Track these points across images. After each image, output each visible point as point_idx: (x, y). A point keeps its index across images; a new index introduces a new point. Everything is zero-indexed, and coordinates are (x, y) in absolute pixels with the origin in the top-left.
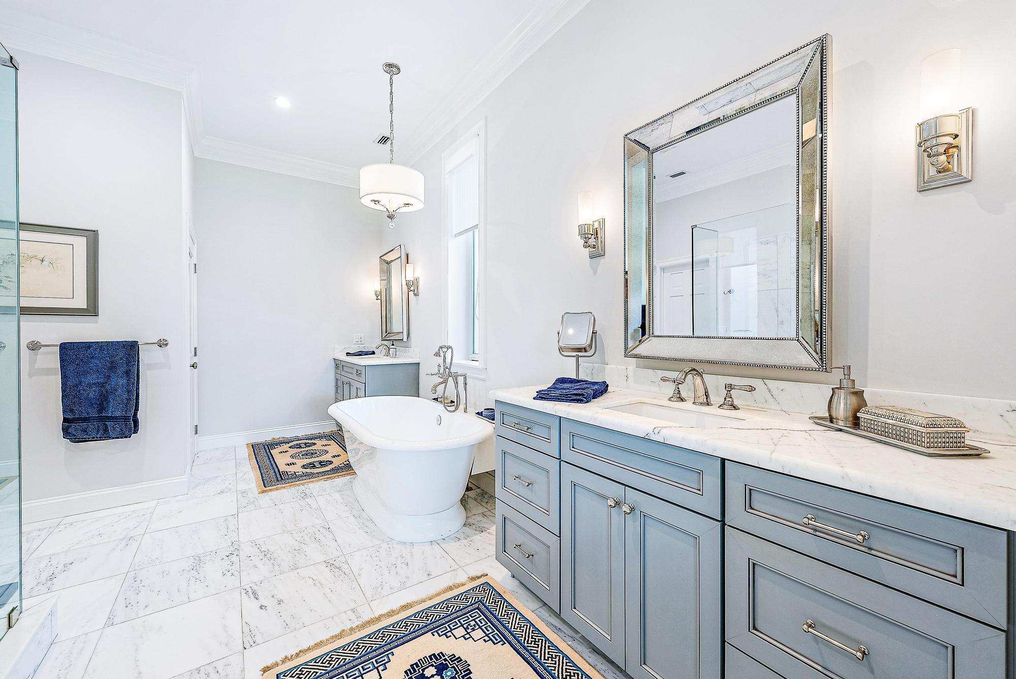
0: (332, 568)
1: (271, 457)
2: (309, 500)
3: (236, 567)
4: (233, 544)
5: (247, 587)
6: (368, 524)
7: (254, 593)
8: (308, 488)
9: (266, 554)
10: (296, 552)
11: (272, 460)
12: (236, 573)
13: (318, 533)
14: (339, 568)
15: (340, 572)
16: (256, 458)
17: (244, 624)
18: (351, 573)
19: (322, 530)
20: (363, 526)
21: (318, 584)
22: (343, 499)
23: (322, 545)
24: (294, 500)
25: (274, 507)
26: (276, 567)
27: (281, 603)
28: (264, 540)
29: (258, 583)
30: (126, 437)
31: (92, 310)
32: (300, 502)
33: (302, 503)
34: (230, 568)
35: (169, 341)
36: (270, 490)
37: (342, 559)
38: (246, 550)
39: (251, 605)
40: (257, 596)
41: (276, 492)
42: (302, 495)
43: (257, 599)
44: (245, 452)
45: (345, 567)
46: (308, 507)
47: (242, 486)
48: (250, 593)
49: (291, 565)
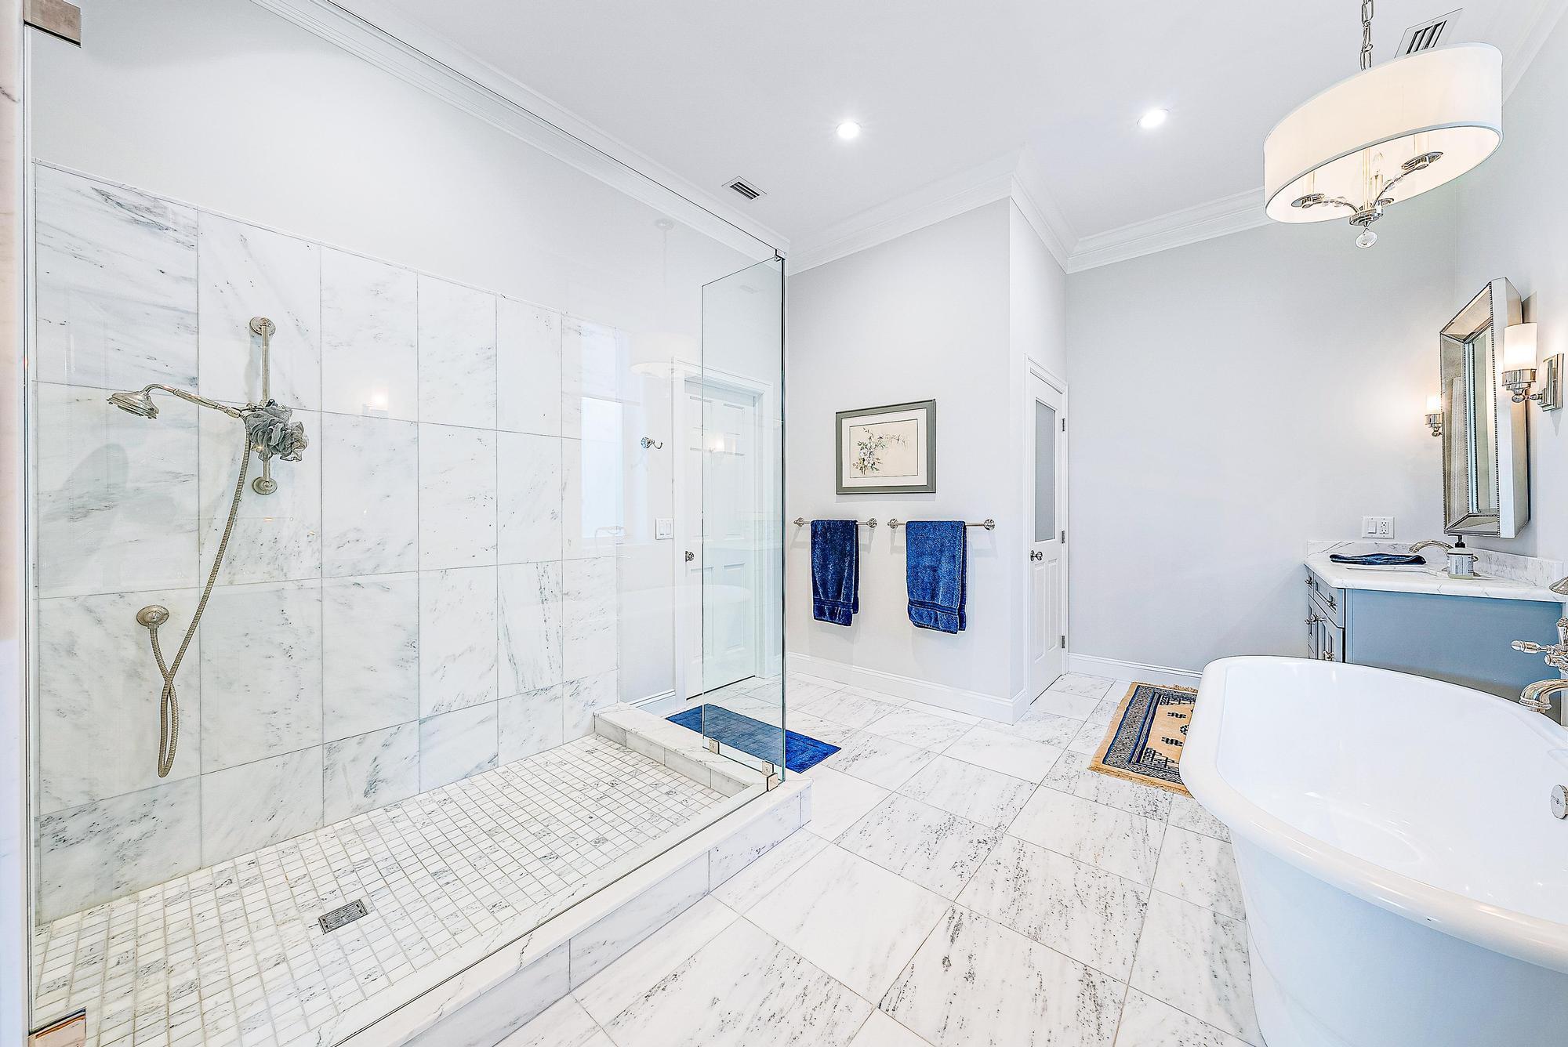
0: (1087, 994)
1: (1150, 716)
2: (1153, 825)
3: (973, 866)
4: (999, 829)
5: (959, 909)
6: (1234, 956)
7: (957, 928)
8: (1169, 800)
9: (1020, 875)
10: (1058, 907)
11: (1148, 721)
12: (966, 876)
13: (1118, 899)
14: (1098, 1006)
15: (1093, 1016)
16: (1128, 709)
17: (910, 965)
18: (1112, 1039)
19: (1131, 899)
20: (1217, 955)
21: (1040, 999)
22: (1220, 862)
23: (1107, 928)
24: (1129, 809)
25: (1091, 803)
26: (1014, 909)
27: (970, 979)
28: (1036, 849)
29: (974, 916)
30: (952, 632)
31: (930, 488)
32: (1135, 817)
33: (1138, 822)
34: (968, 862)
35: (996, 523)
36: (1108, 772)
37: (1119, 990)
38: (1005, 851)
39: (939, 944)
40: (955, 936)
41: (1112, 780)
42: (1148, 808)
43: (952, 940)
44: (1121, 693)
45: (1110, 1013)
46: (1140, 837)
47: (1075, 746)
48: (954, 923)
49: (1033, 926)
